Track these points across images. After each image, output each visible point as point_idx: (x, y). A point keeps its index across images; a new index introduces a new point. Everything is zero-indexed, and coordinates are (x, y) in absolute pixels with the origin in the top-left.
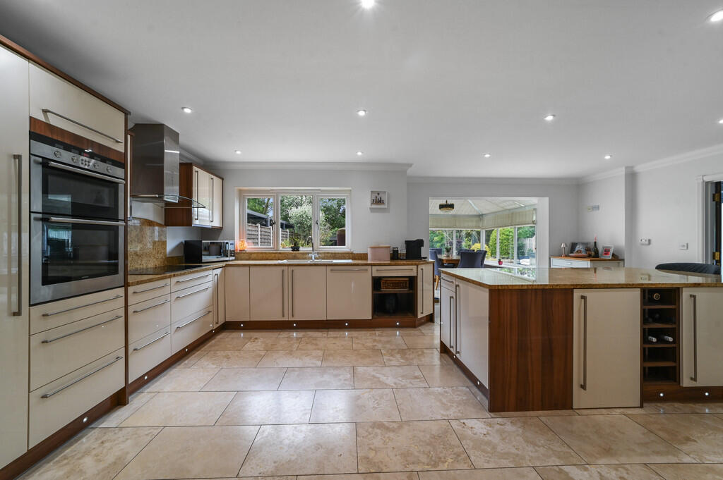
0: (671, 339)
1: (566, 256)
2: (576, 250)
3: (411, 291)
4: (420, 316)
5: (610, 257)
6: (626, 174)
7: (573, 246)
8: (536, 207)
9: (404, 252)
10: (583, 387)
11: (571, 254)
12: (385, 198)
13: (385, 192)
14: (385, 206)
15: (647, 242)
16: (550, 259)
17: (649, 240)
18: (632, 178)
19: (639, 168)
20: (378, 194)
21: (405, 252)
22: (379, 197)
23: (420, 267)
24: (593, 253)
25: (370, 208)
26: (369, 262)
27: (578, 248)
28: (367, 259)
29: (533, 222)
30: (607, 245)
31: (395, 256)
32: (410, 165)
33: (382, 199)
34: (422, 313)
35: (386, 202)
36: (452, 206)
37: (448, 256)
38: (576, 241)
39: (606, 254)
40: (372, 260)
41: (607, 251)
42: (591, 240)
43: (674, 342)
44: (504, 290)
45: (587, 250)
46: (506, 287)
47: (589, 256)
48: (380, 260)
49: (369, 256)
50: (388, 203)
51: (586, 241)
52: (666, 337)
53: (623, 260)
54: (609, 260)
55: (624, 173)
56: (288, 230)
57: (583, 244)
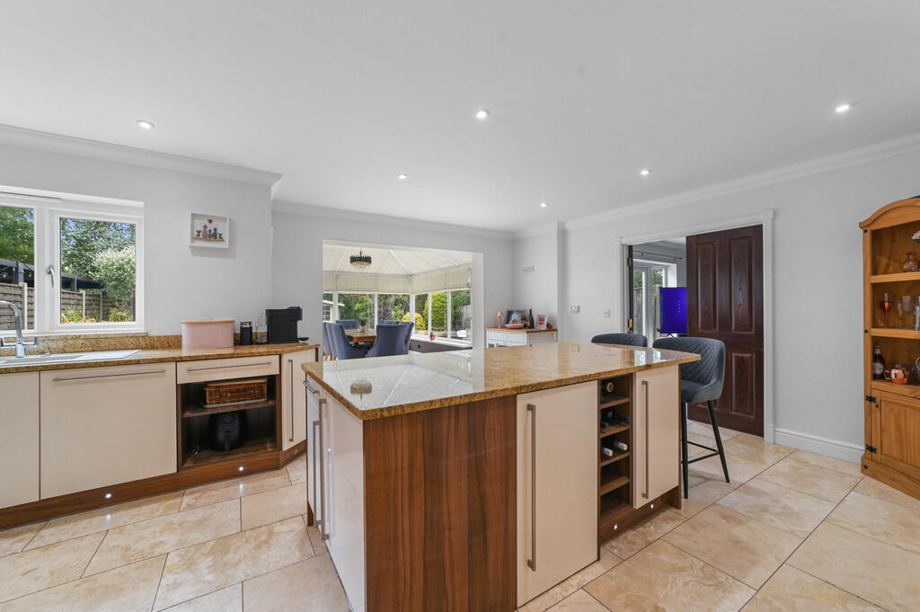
0: (625, 447)
1: (502, 327)
2: (512, 319)
3: (271, 403)
4: (286, 446)
5: (544, 327)
6: (558, 231)
7: (510, 313)
8: (471, 267)
9: (264, 329)
10: (531, 564)
11: (507, 325)
12: (223, 229)
13: (225, 219)
14: (225, 245)
15: (576, 310)
16: (485, 331)
17: (579, 307)
18: (563, 235)
19: (569, 226)
20: (210, 221)
21: (266, 331)
22: (211, 227)
23: (286, 358)
24: (529, 323)
25: (191, 247)
26: (185, 353)
27: (515, 316)
28: (179, 347)
29: (468, 285)
30: (541, 313)
31: (244, 338)
32: (278, 176)
33: (219, 231)
34: (291, 440)
35: (226, 237)
36: (368, 260)
37: (363, 332)
38: (510, 309)
39: (541, 324)
40: (191, 348)
41: (541, 320)
42: (526, 306)
43: (628, 450)
44: (396, 417)
45: (524, 319)
46: (400, 411)
47: (525, 326)
48: (209, 348)
49: (185, 342)
50: (232, 243)
51: (521, 308)
52: (621, 444)
53: (556, 330)
54: (545, 331)
55: (556, 229)
56: (83, 292)
57: (518, 312)
